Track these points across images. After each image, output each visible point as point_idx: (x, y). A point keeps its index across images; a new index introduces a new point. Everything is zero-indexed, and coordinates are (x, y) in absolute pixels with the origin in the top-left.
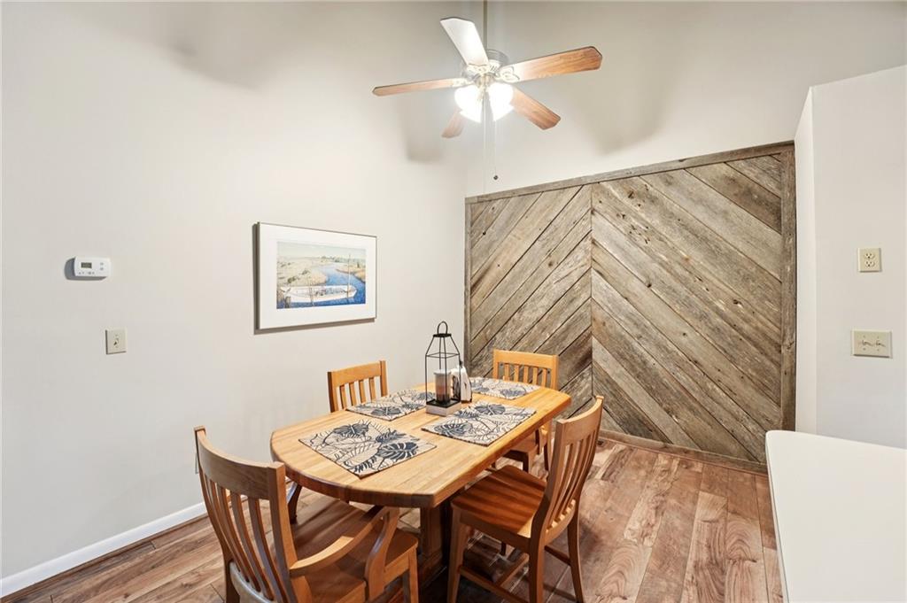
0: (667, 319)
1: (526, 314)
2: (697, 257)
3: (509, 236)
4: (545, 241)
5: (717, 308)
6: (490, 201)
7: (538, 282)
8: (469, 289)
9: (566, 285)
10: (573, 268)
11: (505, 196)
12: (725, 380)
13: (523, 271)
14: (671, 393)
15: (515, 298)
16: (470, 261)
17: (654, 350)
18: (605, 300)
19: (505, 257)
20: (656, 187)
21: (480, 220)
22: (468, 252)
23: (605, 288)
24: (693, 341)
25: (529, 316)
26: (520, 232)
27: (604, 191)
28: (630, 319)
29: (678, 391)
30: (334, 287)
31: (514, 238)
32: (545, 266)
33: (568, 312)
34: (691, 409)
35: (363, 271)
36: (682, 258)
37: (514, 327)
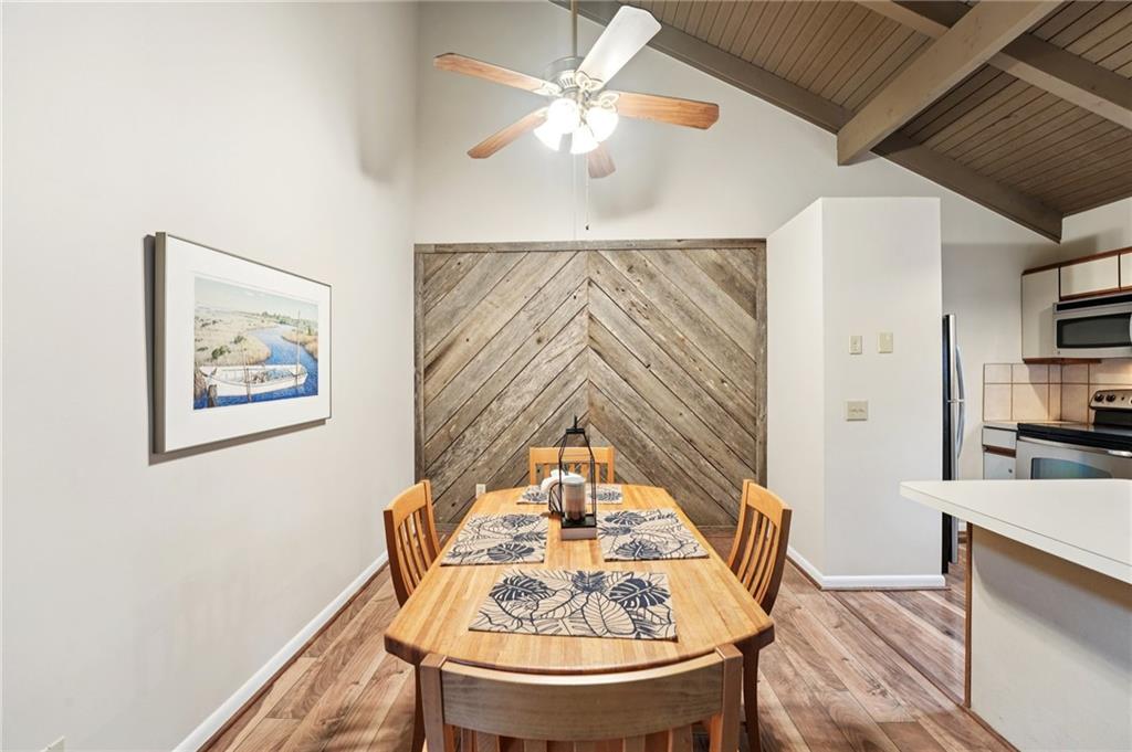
0: (664, 400)
1: (507, 402)
2: (692, 337)
3: (483, 302)
4: (532, 313)
5: (708, 387)
6: (455, 253)
7: (523, 363)
8: (422, 371)
9: (558, 365)
10: (568, 346)
11: (476, 250)
12: (715, 455)
13: (503, 347)
14: (670, 473)
15: (493, 383)
16: (420, 334)
17: (652, 433)
18: (604, 383)
19: (476, 329)
20: (653, 262)
21: (439, 278)
22: (420, 319)
23: (604, 369)
24: (686, 421)
25: (512, 404)
26: (499, 298)
27: (603, 260)
28: (630, 402)
29: (676, 473)
30: (278, 367)
31: (490, 306)
32: (532, 342)
33: (561, 397)
34: (687, 487)
35: (315, 340)
36: (678, 338)
37: (490, 419)
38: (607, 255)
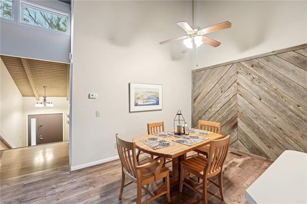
0: (268, 112)
1: (213, 109)
2: (281, 88)
3: (207, 82)
4: (219, 84)
5: (290, 108)
6: (200, 71)
7: (217, 98)
8: (193, 100)
9: (227, 99)
10: (230, 93)
11: (205, 69)
12: (294, 137)
13: (212, 94)
14: (270, 140)
15: (209, 103)
16: (193, 91)
17: (262, 123)
18: (243, 105)
19: (205, 90)
20: (263, 63)
21: (197, 78)
22: (193, 88)
23: (242, 100)
24: (279, 121)
25: (214, 110)
26: (211, 81)
27: (242, 65)
28: (252, 111)
29: (273, 140)
30: (150, 100)
31: (209, 83)
32: (220, 92)
33: (228, 109)
34: (279, 147)
35: (159, 95)
36: (274, 89)
37: (209, 113)
38: (244, 63)
